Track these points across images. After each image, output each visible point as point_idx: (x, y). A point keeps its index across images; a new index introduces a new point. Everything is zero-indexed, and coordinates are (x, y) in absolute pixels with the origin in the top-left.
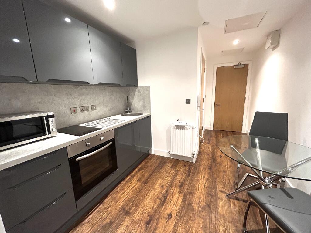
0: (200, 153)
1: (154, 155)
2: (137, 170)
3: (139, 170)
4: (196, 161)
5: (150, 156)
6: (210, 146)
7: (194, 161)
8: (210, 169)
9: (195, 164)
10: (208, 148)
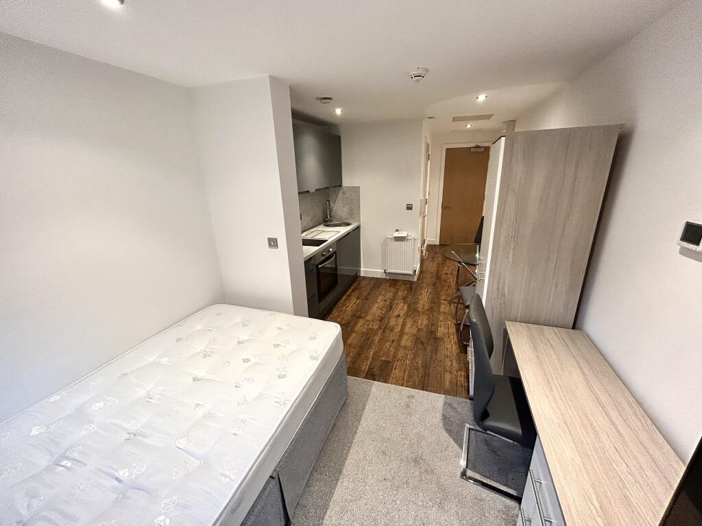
0: (421, 272)
1: (364, 277)
2: (350, 291)
3: (353, 291)
4: (418, 280)
5: (359, 278)
6: (435, 265)
7: (415, 280)
8: (434, 285)
9: (416, 282)
10: (432, 267)
